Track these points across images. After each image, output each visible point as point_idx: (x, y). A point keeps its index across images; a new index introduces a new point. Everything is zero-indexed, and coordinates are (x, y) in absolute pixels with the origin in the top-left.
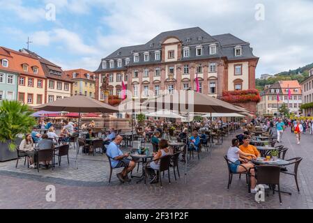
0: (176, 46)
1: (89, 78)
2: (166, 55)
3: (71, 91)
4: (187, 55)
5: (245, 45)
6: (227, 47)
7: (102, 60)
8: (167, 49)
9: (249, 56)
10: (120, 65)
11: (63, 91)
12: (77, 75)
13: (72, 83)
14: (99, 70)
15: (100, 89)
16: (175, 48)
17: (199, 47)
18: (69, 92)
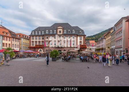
0: (62, 29)
1: (26, 38)
2: (58, 32)
3: (20, 43)
4: (65, 33)
5: (82, 31)
6: (77, 31)
7: (32, 31)
8: (59, 30)
9: (83, 35)
10: (40, 34)
11: (17, 42)
12: (20, 36)
13: (20, 39)
14: (31, 35)
15: (31, 42)
16: (61, 30)
17: (69, 30)
18: (19, 43)
